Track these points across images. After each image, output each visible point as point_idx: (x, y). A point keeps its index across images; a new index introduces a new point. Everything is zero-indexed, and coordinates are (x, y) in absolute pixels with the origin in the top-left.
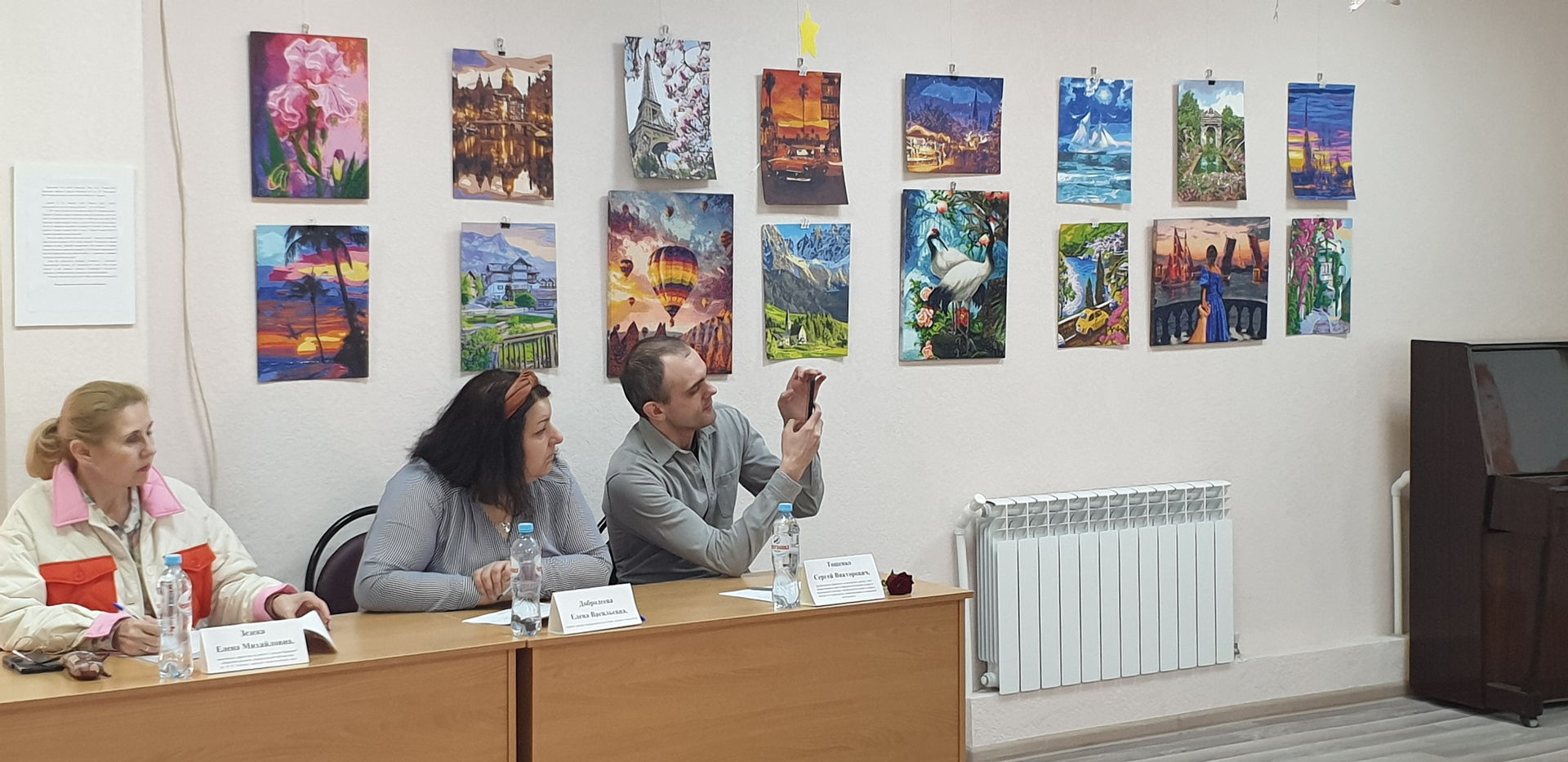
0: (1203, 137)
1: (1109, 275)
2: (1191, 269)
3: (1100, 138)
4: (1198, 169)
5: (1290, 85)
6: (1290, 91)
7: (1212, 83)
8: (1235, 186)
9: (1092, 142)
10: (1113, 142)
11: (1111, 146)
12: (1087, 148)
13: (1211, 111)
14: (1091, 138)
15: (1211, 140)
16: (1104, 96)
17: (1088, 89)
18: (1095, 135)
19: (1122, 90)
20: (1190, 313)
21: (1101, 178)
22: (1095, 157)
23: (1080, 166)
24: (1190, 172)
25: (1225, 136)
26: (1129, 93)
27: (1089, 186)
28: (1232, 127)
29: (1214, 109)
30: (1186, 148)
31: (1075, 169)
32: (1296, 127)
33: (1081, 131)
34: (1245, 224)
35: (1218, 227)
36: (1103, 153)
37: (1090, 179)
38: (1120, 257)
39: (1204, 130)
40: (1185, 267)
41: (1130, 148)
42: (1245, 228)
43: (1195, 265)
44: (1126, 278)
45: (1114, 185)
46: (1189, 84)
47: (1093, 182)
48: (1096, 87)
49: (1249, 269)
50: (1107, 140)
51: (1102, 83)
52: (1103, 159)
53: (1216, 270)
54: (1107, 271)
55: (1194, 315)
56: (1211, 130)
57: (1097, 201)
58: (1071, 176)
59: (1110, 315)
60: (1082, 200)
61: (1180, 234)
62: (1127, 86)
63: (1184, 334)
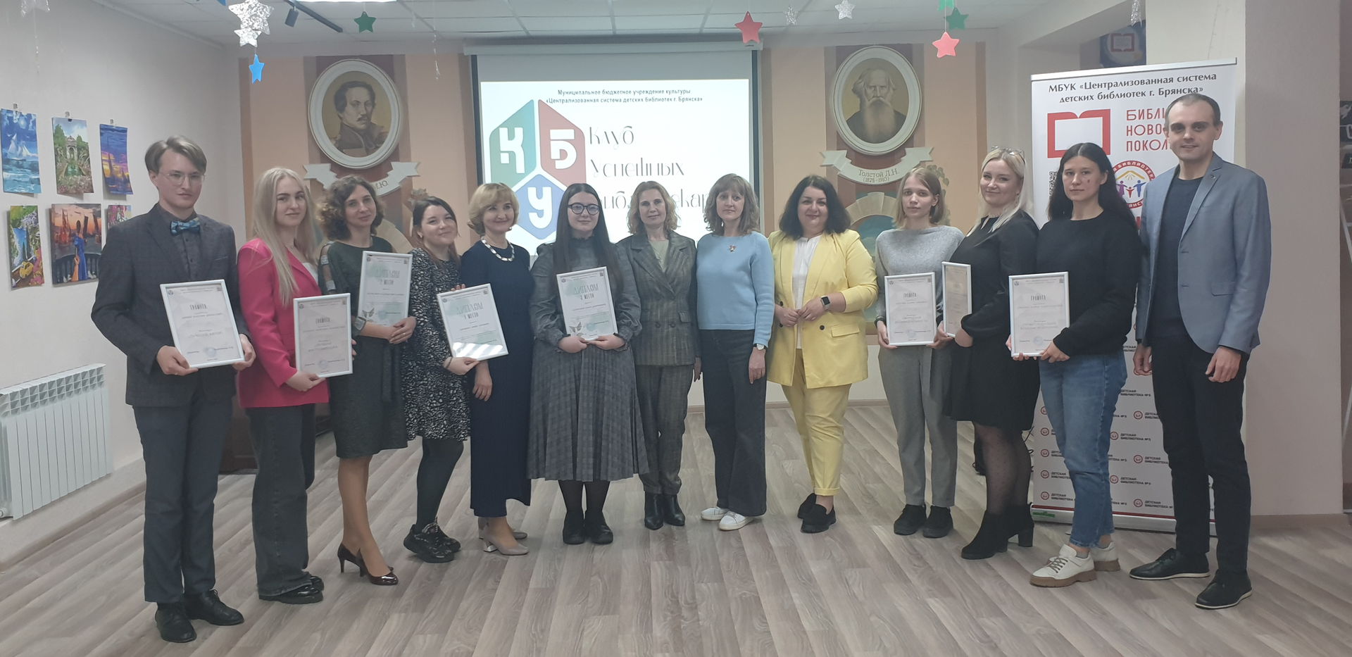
0: (68, 153)
1: (32, 239)
2: (70, 236)
3: (22, 150)
4: (66, 173)
5: (101, 125)
6: (101, 129)
7: (70, 120)
8: (87, 185)
9: (18, 153)
10: (29, 154)
11: (28, 156)
12: (17, 157)
13: (71, 138)
14: (18, 150)
15: (72, 155)
16: (22, 123)
17: (14, 118)
18: (20, 149)
19: (31, 121)
20: (71, 262)
21: (24, 177)
22: (21, 163)
23: (14, 168)
24: (63, 174)
25: (79, 154)
26: (34, 122)
27: (18, 181)
28: (82, 148)
29: (73, 137)
30: (59, 160)
31: (11, 170)
32: (104, 150)
33: (13, 145)
34: (91, 208)
35: (80, 209)
36: (25, 160)
37: (19, 177)
38: (35, 229)
39: (68, 149)
40: (68, 233)
41: (37, 158)
42: (91, 210)
43: (72, 232)
44: (39, 241)
45: (32, 182)
46: (59, 120)
47: (20, 179)
48: (18, 117)
49: (93, 236)
50: (26, 152)
51: (21, 115)
52: (25, 164)
53: (81, 236)
54: (31, 237)
55: (73, 263)
56: (72, 149)
57: (23, 191)
58: (10, 174)
59: (34, 265)
60: (16, 190)
61: (65, 213)
62: (33, 117)
63: (69, 276)
